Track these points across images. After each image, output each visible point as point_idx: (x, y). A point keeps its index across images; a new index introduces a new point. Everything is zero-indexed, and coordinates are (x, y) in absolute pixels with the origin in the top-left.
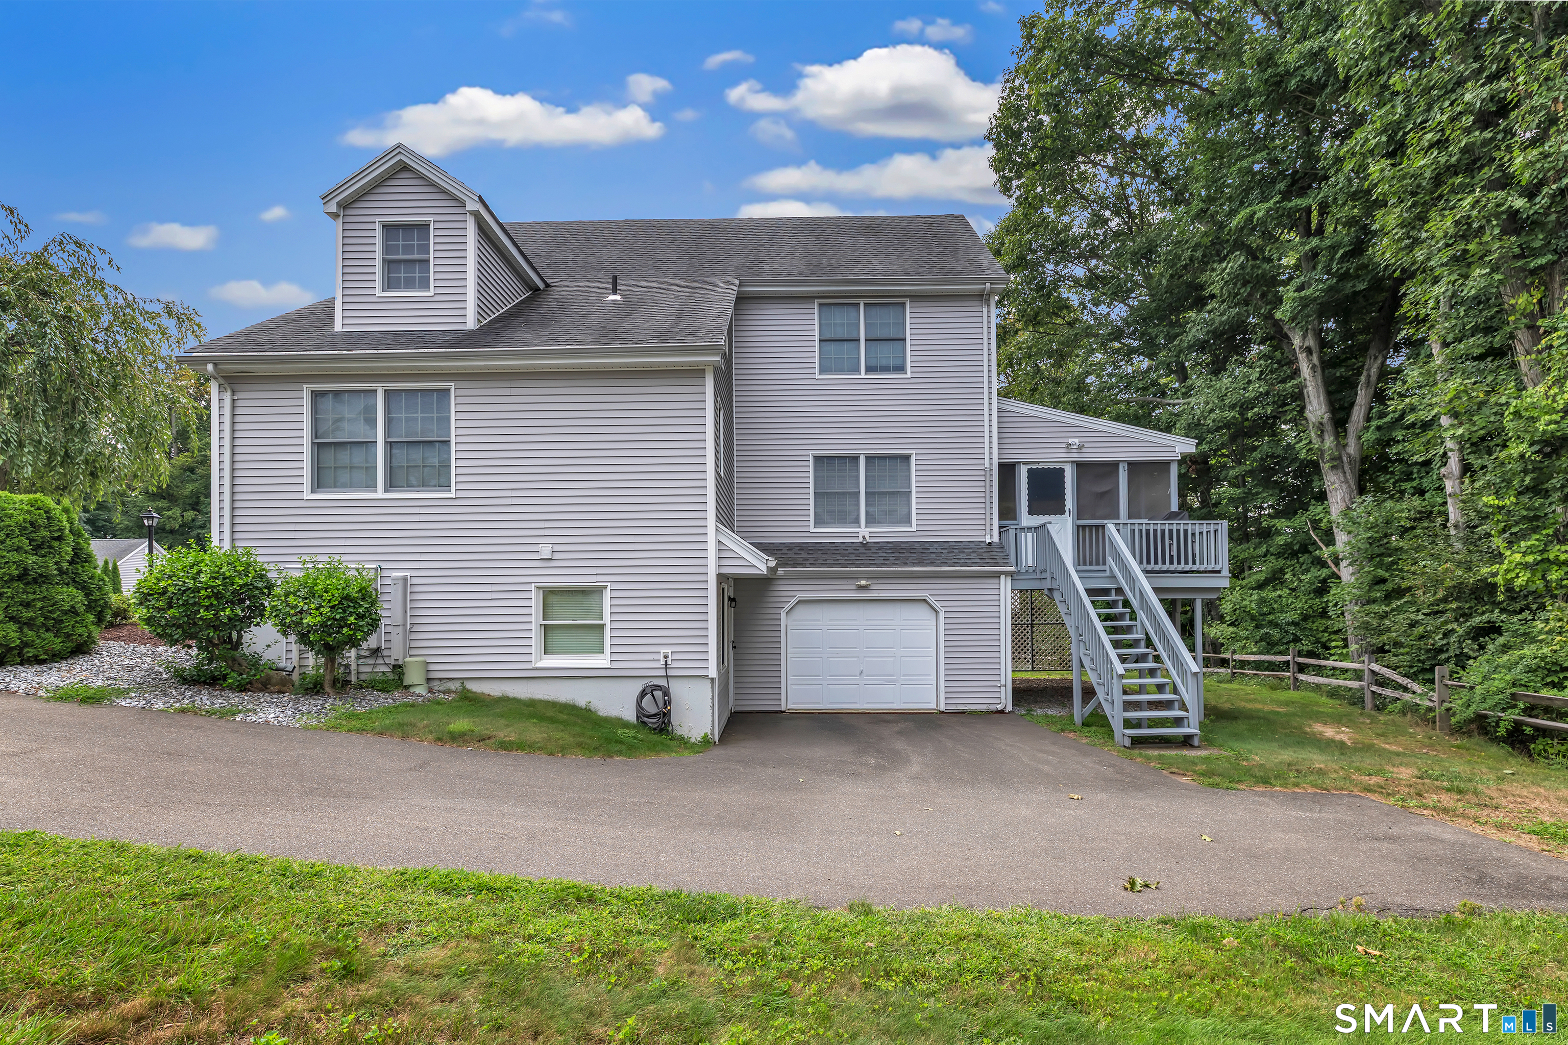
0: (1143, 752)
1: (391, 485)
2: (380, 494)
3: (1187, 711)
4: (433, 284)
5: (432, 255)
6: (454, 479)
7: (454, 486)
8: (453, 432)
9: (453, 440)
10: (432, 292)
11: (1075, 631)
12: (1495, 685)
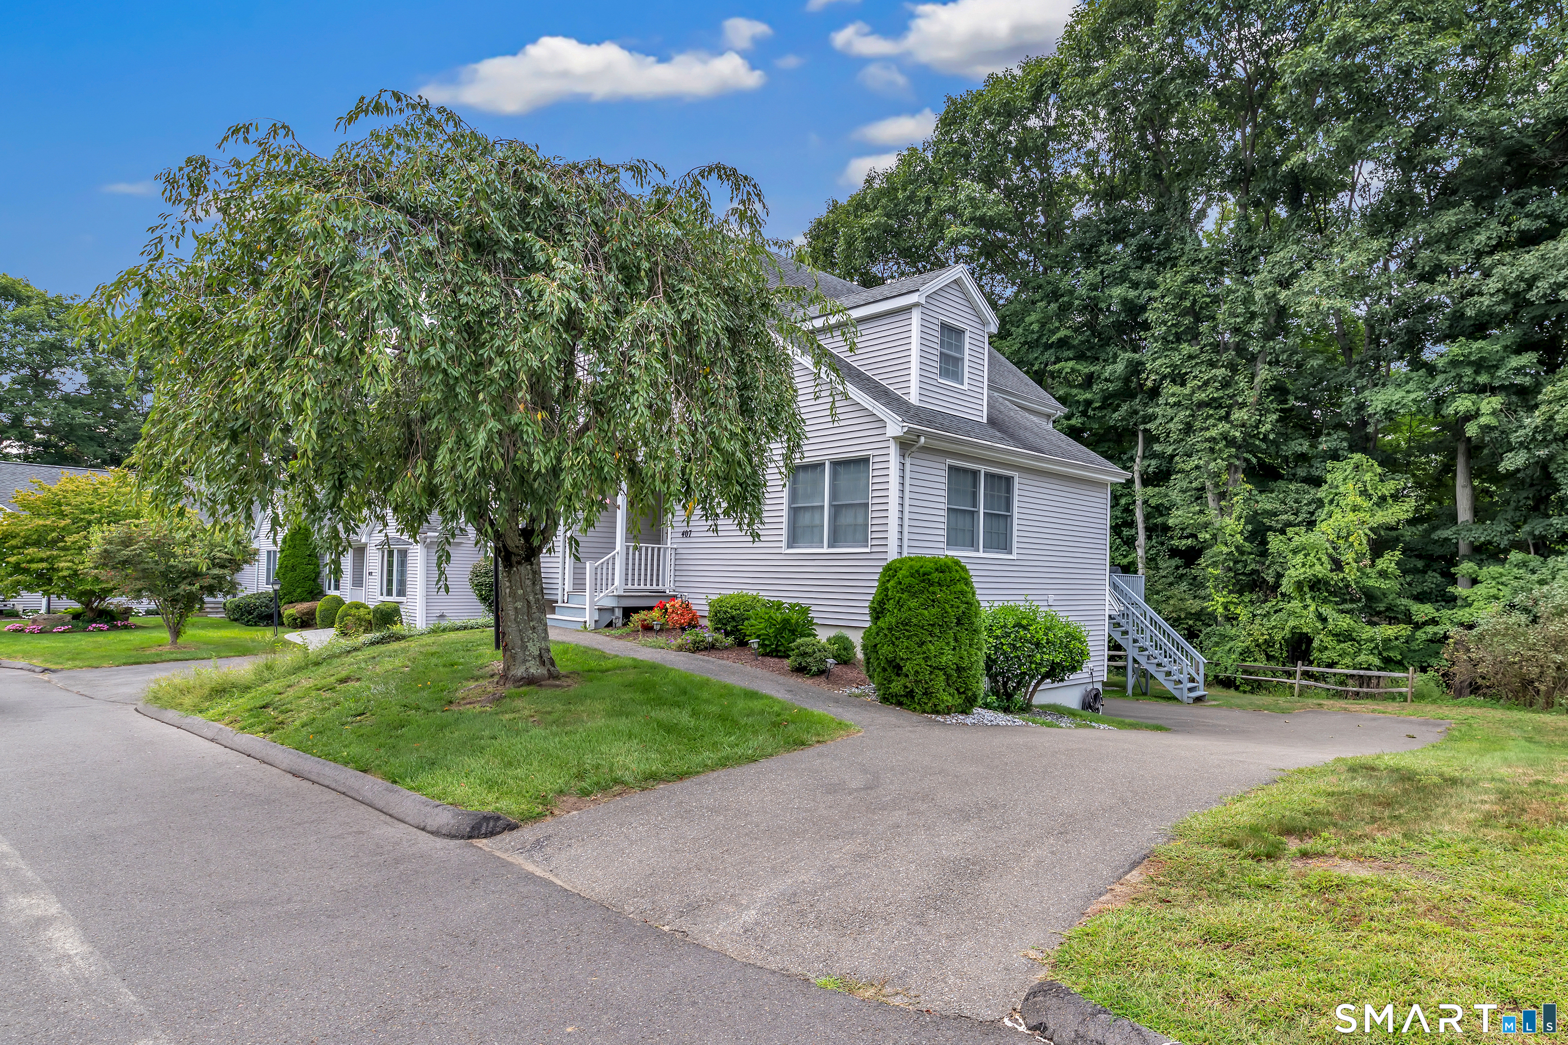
0: (1198, 705)
1: (986, 548)
2: (981, 554)
4: (966, 381)
5: (967, 357)
6: (1015, 545)
7: (1015, 550)
8: (1016, 510)
9: (1016, 516)
10: (966, 387)
11: (1131, 641)
12: (1230, 661)
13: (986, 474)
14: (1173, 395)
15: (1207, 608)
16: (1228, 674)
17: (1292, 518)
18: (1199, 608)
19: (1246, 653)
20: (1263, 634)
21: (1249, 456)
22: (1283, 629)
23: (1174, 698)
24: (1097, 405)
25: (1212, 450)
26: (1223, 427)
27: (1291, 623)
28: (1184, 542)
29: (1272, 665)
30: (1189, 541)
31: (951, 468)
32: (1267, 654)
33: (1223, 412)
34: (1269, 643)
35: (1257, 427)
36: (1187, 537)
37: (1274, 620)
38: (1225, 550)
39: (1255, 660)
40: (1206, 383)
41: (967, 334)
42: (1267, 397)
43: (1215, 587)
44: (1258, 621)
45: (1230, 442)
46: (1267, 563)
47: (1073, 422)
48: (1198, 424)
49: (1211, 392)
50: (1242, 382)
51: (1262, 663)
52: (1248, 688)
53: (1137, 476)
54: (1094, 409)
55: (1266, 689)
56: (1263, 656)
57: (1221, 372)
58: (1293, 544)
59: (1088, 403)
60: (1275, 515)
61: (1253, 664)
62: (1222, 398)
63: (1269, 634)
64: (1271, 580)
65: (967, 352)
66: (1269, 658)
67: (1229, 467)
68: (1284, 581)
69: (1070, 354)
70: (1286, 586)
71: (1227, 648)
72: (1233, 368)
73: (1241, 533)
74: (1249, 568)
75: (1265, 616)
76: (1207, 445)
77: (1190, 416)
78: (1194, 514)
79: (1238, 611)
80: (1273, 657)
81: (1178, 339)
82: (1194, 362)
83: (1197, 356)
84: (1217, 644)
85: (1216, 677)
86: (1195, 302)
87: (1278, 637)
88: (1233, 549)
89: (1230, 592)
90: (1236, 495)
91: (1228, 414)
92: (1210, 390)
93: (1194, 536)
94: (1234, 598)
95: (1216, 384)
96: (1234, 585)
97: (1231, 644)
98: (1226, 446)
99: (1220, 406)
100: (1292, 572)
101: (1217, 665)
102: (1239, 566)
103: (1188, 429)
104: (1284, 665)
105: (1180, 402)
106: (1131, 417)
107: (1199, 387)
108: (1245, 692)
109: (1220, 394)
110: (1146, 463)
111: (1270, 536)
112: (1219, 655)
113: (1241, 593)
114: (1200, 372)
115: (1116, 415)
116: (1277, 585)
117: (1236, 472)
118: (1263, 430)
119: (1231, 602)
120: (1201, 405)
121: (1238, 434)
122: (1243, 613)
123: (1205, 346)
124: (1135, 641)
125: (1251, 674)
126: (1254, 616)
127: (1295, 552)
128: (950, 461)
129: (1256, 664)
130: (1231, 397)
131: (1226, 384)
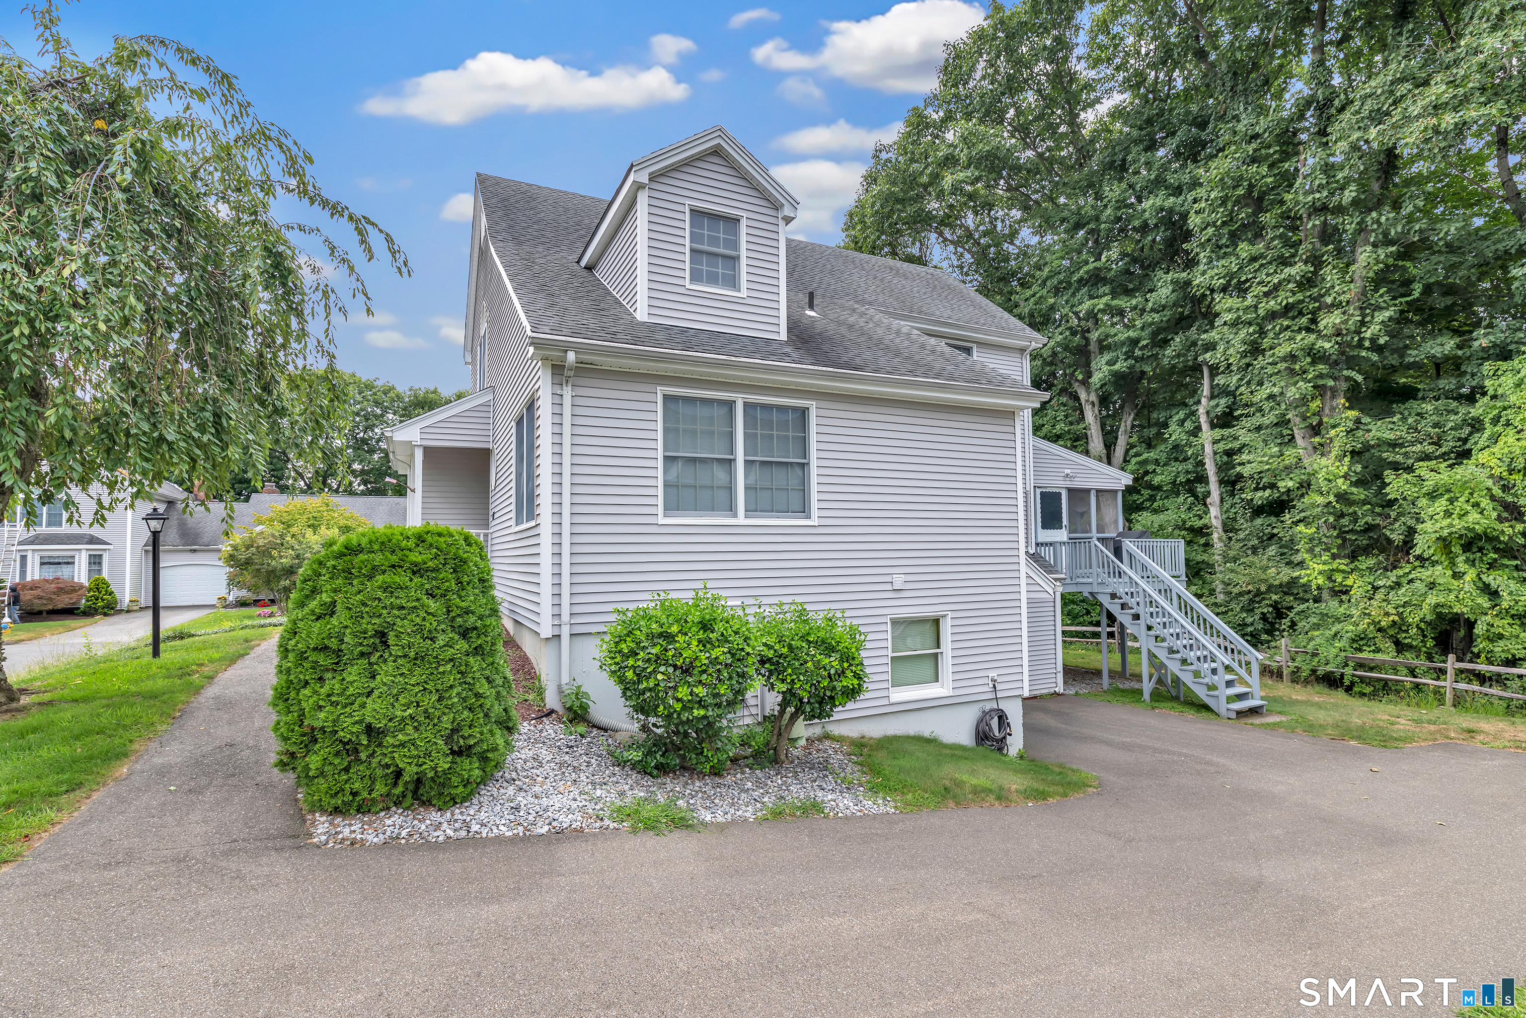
0: (1250, 721)
1: (750, 511)
2: (741, 520)
3: (1250, 687)
4: (744, 285)
5: (743, 254)
6: (815, 505)
7: (815, 513)
8: (813, 454)
9: (814, 463)
10: (744, 293)
11: (1144, 628)
12: (1334, 651)
13: (746, 404)
14: (1230, 310)
15: (1299, 577)
16: (1329, 668)
17: (1430, 449)
18: (1286, 579)
19: (1359, 641)
20: (1387, 614)
21: (1353, 374)
22: (1420, 606)
23: (1206, 708)
24: (1144, 342)
25: (1291, 372)
26: (1304, 339)
27: (1432, 599)
28: (1259, 494)
29: (1409, 658)
30: (1268, 492)
31: (666, 398)
32: (1397, 643)
33: (1304, 320)
34: (1400, 625)
35: (1359, 333)
36: (1264, 488)
37: (1402, 595)
38: (1320, 500)
39: (1378, 650)
40: (1276, 288)
41: (744, 223)
42: (1376, 290)
43: (1311, 551)
44: (1379, 596)
45: (1317, 357)
46: (1393, 514)
47: (1117, 367)
48: (1266, 343)
49: (1285, 297)
50: (1330, 275)
51: (1388, 654)
52: (1368, 690)
53: (1203, 419)
54: (1141, 349)
55: (1398, 692)
56: (1392, 647)
57: (1297, 270)
58: (1429, 485)
59: (1134, 342)
60: (1402, 446)
61: (1371, 656)
62: (1303, 301)
63: (1400, 615)
64: (1397, 537)
65: (743, 246)
66: (1400, 647)
67: (1320, 390)
68: (1418, 539)
69: (1106, 289)
70: (1422, 544)
71: (1329, 633)
72: (1316, 261)
73: (1345, 476)
74: (1361, 522)
75: (1392, 588)
76: (1282, 366)
77: (1255, 332)
78: (1272, 457)
79: (1349, 582)
80: (1410, 647)
81: (1235, 238)
82: (1257, 265)
83: (1262, 256)
84: (1316, 627)
85: (1314, 671)
86: (1251, 186)
87: (1413, 618)
88: (1332, 498)
89: (1334, 557)
90: (1334, 427)
91: (1314, 321)
92: (1282, 294)
93: (1273, 486)
94: (1341, 564)
95: (1291, 286)
96: (1339, 547)
97: (1337, 627)
98: (1313, 363)
99: (1301, 314)
100: (1428, 526)
101: (1314, 655)
102: (1345, 521)
103: (1255, 349)
104: (1430, 658)
105: (1239, 317)
106: (1189, 350)
107: (1266, 294)
108: (1362, 695)
109: (1299, 296)
110: (1213, 403)
111: (1389, 476)
112: (1318, 640)
113: (1353, 557)
114: (1268, 275)
115: (1168, 352)
116: (1408, 545)
117: (1333, 397)
118: (1368, 335)
119: (1338, 570)
120: (1272, 315)
121: (1327, 345)
122: (1358, 585)
123: (1273, 239)
124: (1149, 628)
125: (1371, 669)
126: (1376, 589)
127: (1433, 496)
128: (661, 390)
129: (1379, 656)
130: (1315, 300)
131: (1307, 282)
